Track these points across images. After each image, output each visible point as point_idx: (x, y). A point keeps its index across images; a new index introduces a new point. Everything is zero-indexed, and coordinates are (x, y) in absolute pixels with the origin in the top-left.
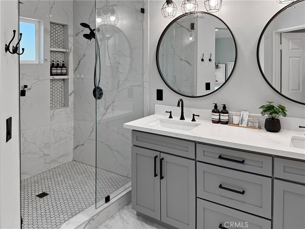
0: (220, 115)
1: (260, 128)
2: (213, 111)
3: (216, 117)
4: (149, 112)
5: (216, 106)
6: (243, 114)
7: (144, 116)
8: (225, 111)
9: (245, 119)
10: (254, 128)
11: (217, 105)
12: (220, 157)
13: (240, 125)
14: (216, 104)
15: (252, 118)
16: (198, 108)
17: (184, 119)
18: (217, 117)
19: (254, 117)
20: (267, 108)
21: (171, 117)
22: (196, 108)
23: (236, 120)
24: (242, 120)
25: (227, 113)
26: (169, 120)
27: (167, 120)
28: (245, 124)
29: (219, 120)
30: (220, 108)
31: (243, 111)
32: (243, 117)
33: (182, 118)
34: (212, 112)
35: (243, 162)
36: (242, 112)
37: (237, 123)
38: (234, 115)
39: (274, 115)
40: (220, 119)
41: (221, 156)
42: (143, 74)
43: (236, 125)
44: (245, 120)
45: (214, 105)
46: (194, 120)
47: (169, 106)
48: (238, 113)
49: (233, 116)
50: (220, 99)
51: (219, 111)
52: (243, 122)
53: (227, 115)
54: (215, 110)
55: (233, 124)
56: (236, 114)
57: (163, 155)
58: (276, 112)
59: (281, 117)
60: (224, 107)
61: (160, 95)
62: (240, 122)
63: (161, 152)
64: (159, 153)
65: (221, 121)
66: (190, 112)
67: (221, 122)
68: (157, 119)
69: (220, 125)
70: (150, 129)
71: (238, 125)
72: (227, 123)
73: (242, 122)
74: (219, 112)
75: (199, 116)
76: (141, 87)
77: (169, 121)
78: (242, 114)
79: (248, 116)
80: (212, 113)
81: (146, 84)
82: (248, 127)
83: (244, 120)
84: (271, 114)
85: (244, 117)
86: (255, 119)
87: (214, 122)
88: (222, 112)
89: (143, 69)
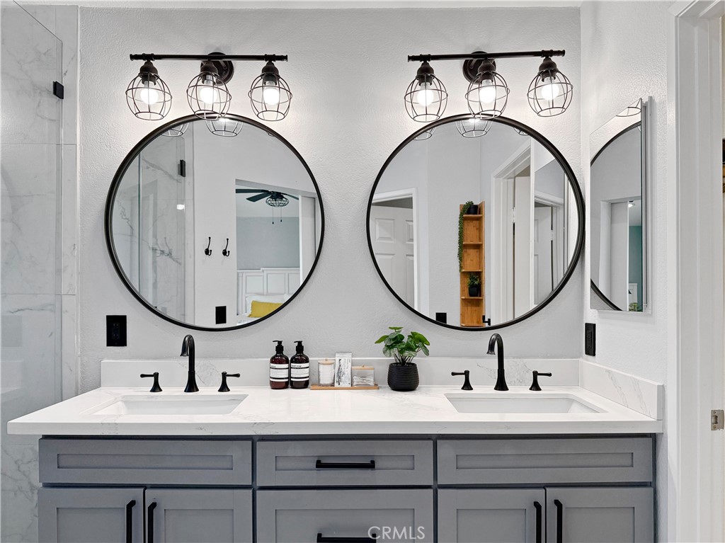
0: (290, 368)
1: (376, 386)
2: (274, 360)
3: (281, 372)
4: (80, 383)
5: (280, 348)
6: (340, 360)
7: (64, 398)
8: (300, 356)
9: (346, 370)
10: (366, 387)
11: (283, 344)
12: (320, 465)
13: (336, 385)
14: (280, 343)
15: (361, 367)
16: (231, 358)
17: (197, 390)
18: (284, 374)
19: (363, 364)
20: (393, 339)
21: (156, 388)
22: (227, 357)
23: (326, 375)
24: (339, 374)
25: (307, 361)
26: (152, 397)
27: (149, 397)
28: (346, 382)
29: (287, 380)
30: (290, 351)
31: (338, 353)
32: (340, 366)
33: (192, 386)
34: (272, 362)
35: (371, 466)
36: (337, 355)
37: (330, 382)
38: (324, 364)
39: (406, 353)
40: (290, 377)
41: (320, 461)
42: (59, 272)
43: (327, 385)
44: (346, 373)
45: (276, 344)
46: (224, 388)
47: (148, 359)
48: (330, 360)
49: (321, 366)
50: (286, 330)
51: (287, 359)
52: (342, 378)
53: (306, 365)
54: (279, 357)
55: (320, 386)
56: (326, 360)
57: (152, 495)
58: (409, 348)
59: (418, 359)
60: (300, 348)
61: (117, 331)
62: (336, 379)
63: (145, 487)
64: (142, 490)
65: (292, 382)
66: (211, 371)
67: (292, 385)
68: (116, 398)
69: (290, 391)
70: (109, 424)
71: (333, 385)
72: (305, 385)
73: (339, 378)
74: (287, 361)
75: (238, 375)
76: (51, 310)
77: (153, 400)
78: (337, 359)
79: (350, 364)
80: (272, 365)
81: (68, 303)
82: (352, 386)
83: (344, 374)
84: (401, 352)
85: (342, 367)
86: (365, 367)
87: (276, 386)
88: (294, 360)
89: (58, 257)
